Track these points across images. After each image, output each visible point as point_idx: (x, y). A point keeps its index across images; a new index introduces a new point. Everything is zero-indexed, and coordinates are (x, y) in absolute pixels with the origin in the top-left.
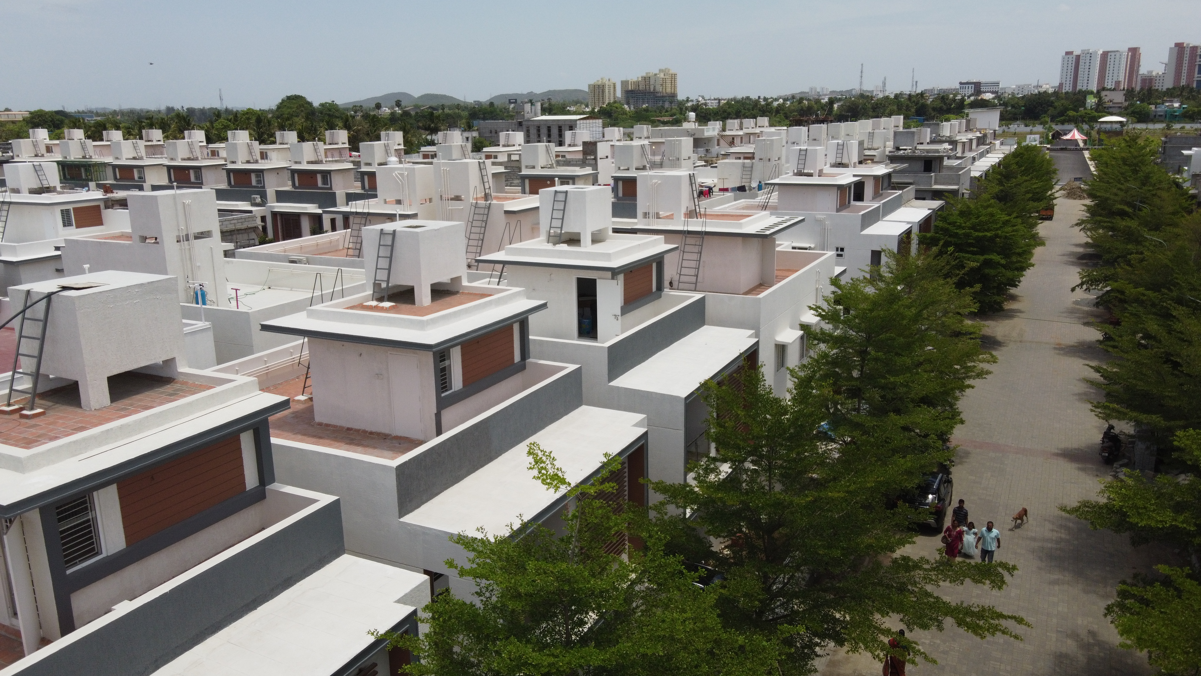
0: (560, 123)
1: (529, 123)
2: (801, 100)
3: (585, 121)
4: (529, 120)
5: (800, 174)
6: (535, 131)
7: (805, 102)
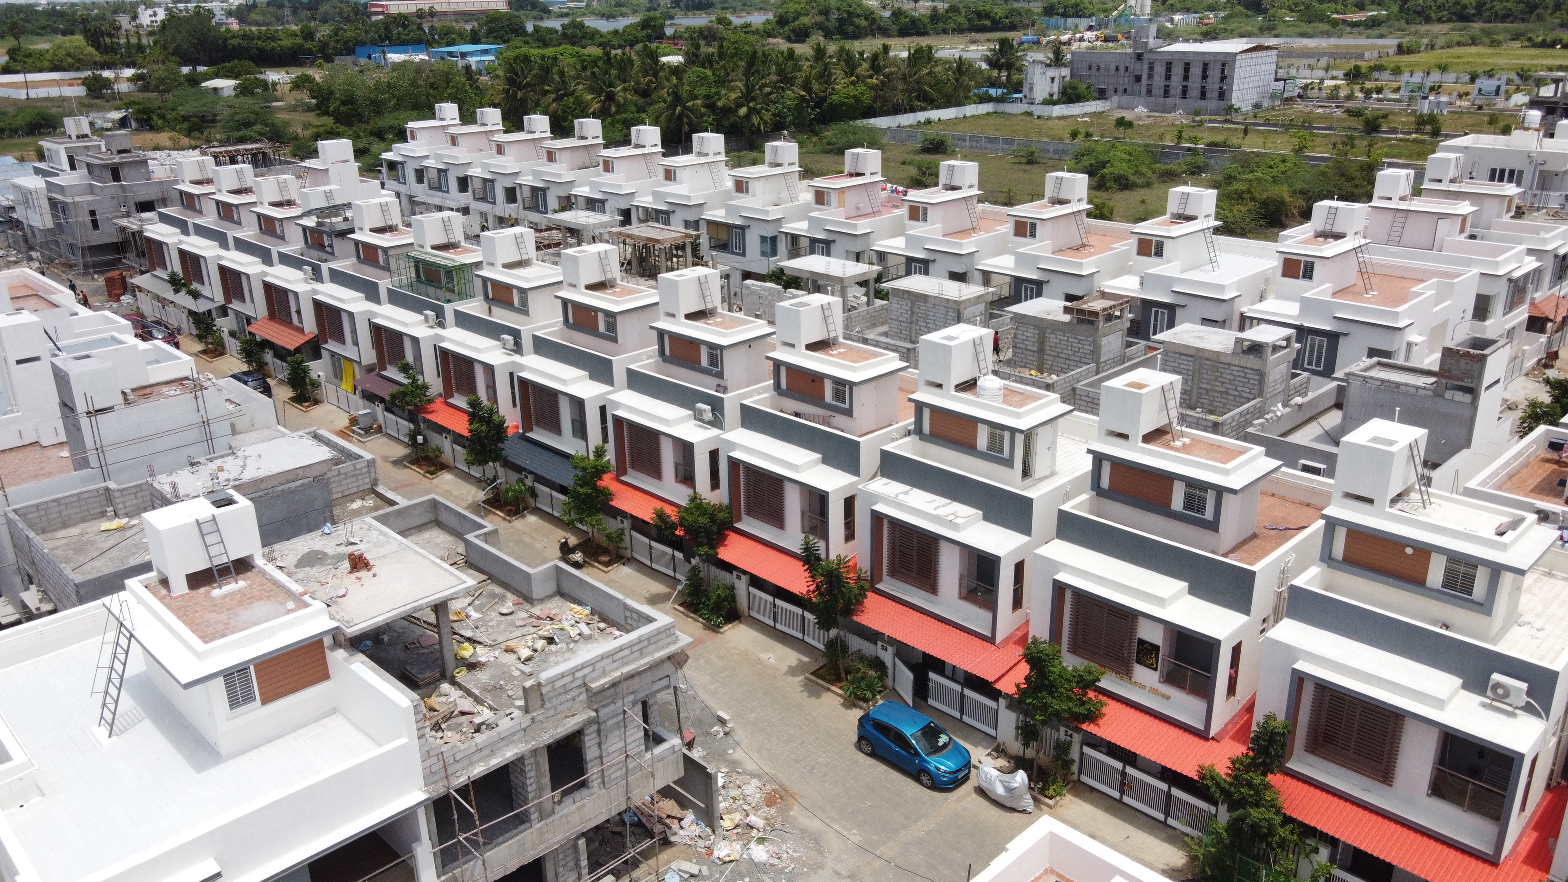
0: (1207, 59)
1: (1156, 57)
3: (1249, 55)
4: (1151, 51)
6: (1163, 70)
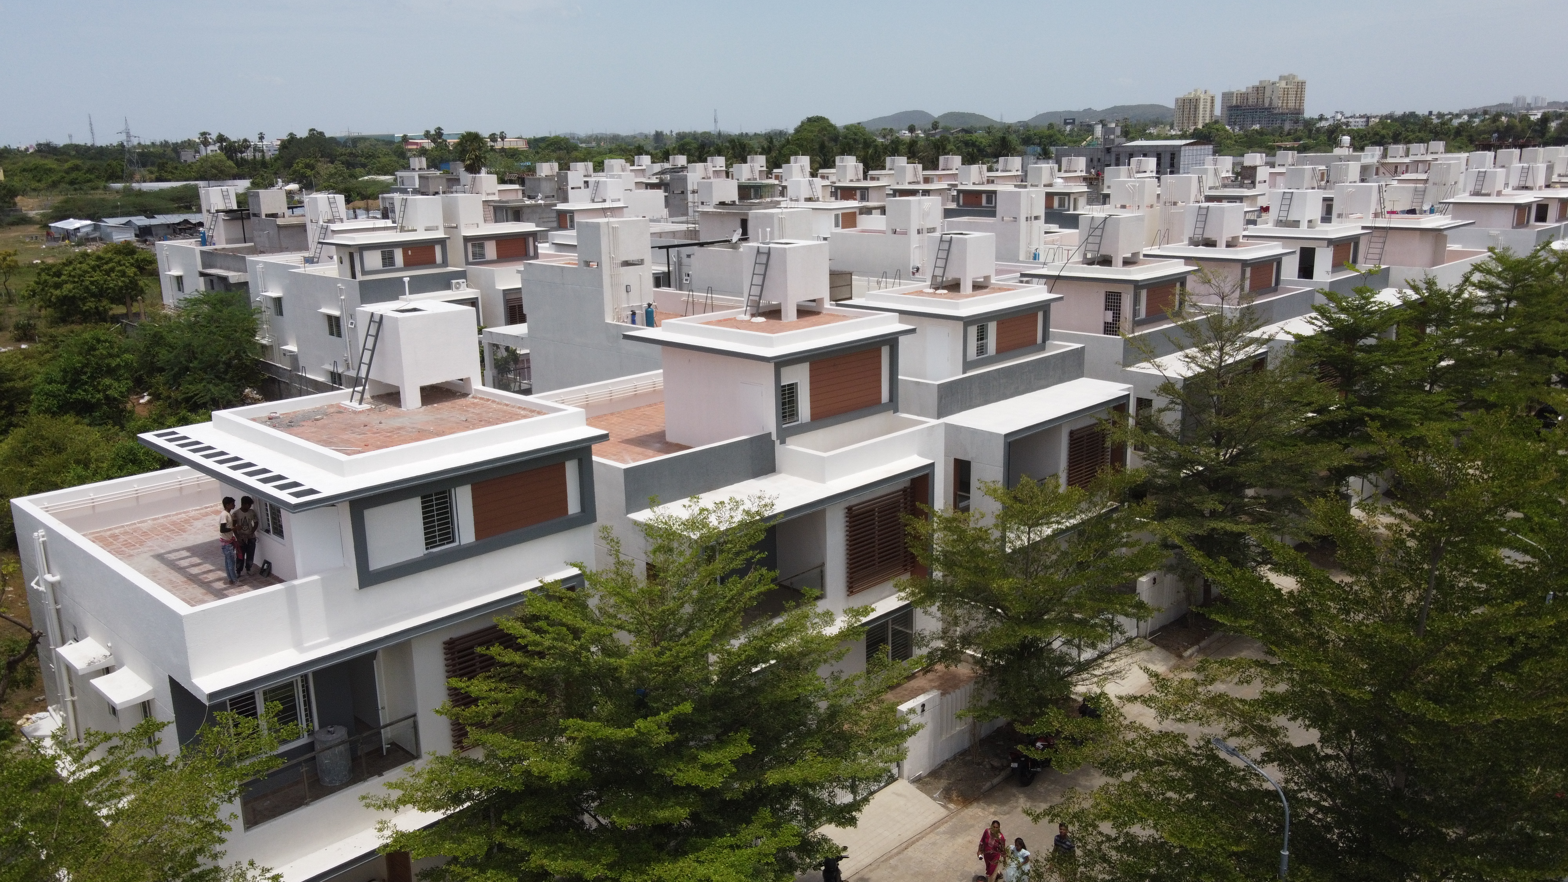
0: (1159, 150)
1: (1120, 150)
2: (1496, 118)
4: (1120, 146)
5: (1477, 194)
7: (1503, 118)
